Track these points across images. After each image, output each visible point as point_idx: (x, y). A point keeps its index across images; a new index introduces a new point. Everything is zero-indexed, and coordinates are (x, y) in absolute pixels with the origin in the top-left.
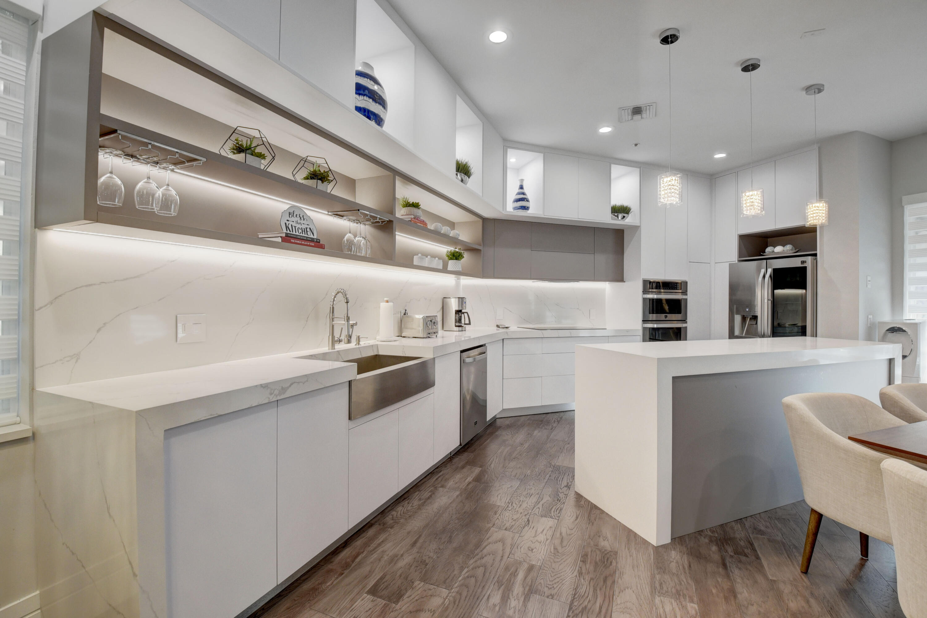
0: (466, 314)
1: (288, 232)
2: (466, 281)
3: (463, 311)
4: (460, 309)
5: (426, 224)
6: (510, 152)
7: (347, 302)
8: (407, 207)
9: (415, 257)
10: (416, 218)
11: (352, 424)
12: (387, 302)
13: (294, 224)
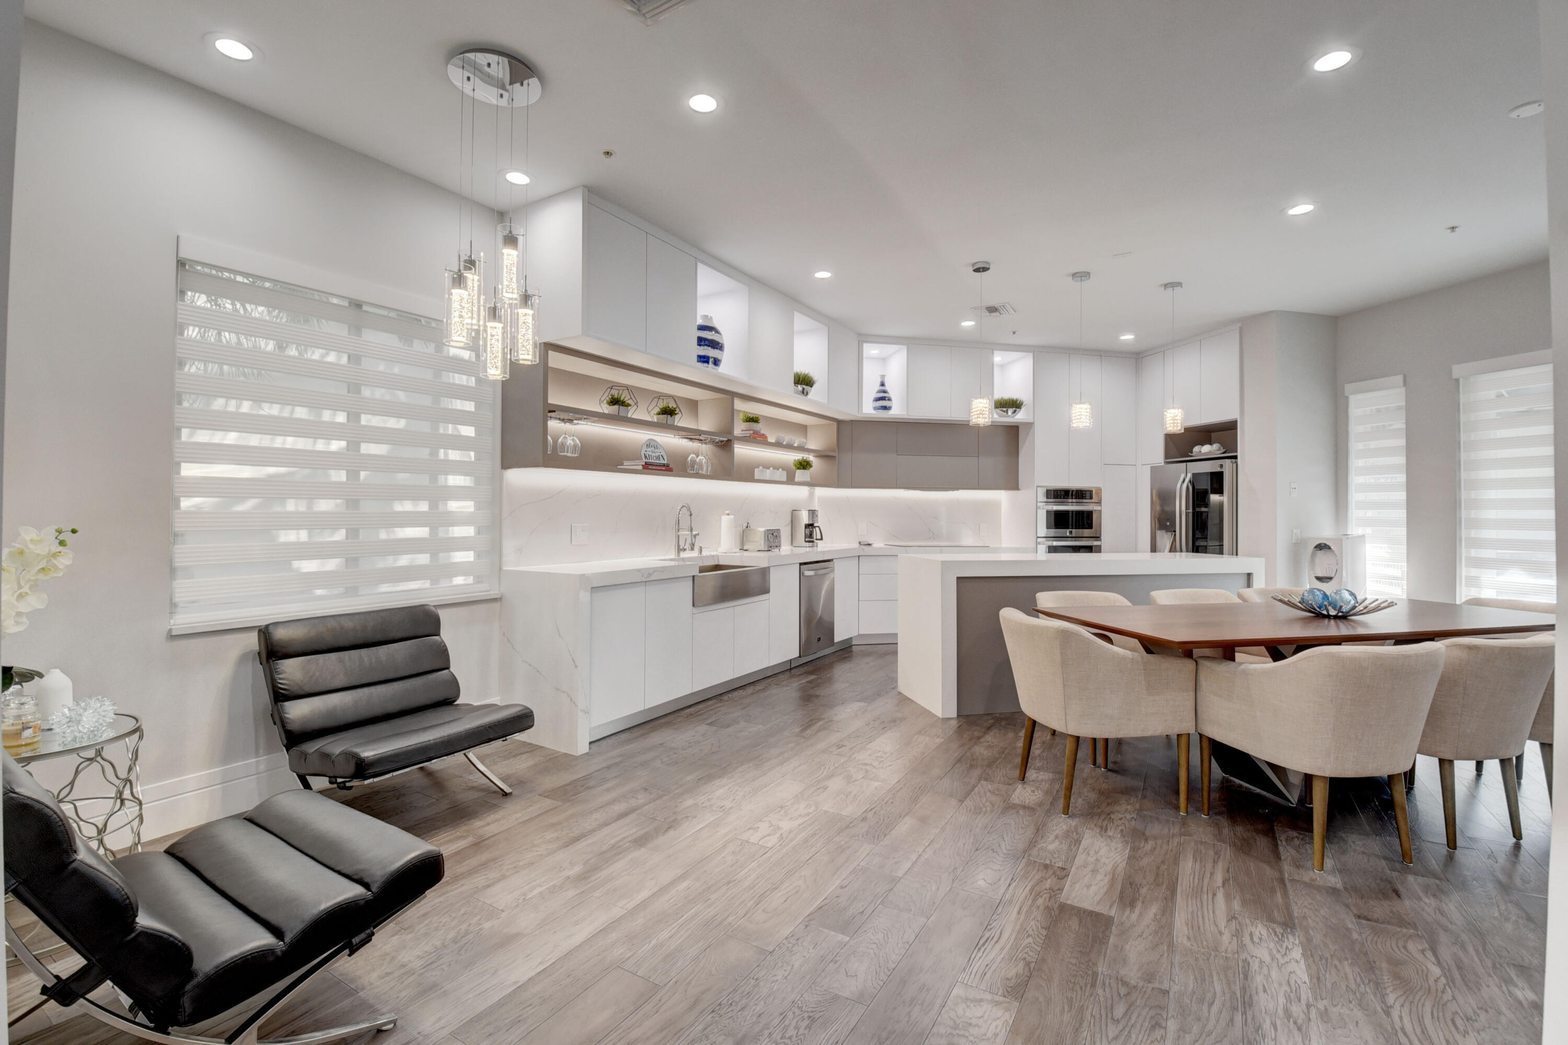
0: (817, 529)
1: (647, 460)
2: (820, 492)
3: (815, 525)
4: (811, 522)
5: (766, 438)
6: (866, 347)
7: (691, 515)
8: (747, 421)
9: (756, 470)
10: (756, 433)
11: (695, 610)
12: (728, 514)
13: (650, 453)
